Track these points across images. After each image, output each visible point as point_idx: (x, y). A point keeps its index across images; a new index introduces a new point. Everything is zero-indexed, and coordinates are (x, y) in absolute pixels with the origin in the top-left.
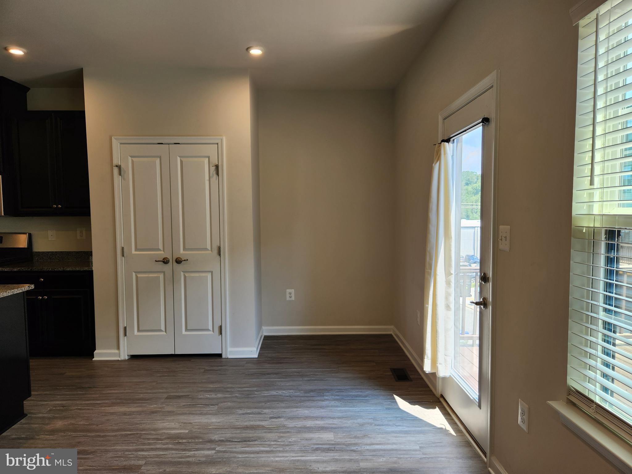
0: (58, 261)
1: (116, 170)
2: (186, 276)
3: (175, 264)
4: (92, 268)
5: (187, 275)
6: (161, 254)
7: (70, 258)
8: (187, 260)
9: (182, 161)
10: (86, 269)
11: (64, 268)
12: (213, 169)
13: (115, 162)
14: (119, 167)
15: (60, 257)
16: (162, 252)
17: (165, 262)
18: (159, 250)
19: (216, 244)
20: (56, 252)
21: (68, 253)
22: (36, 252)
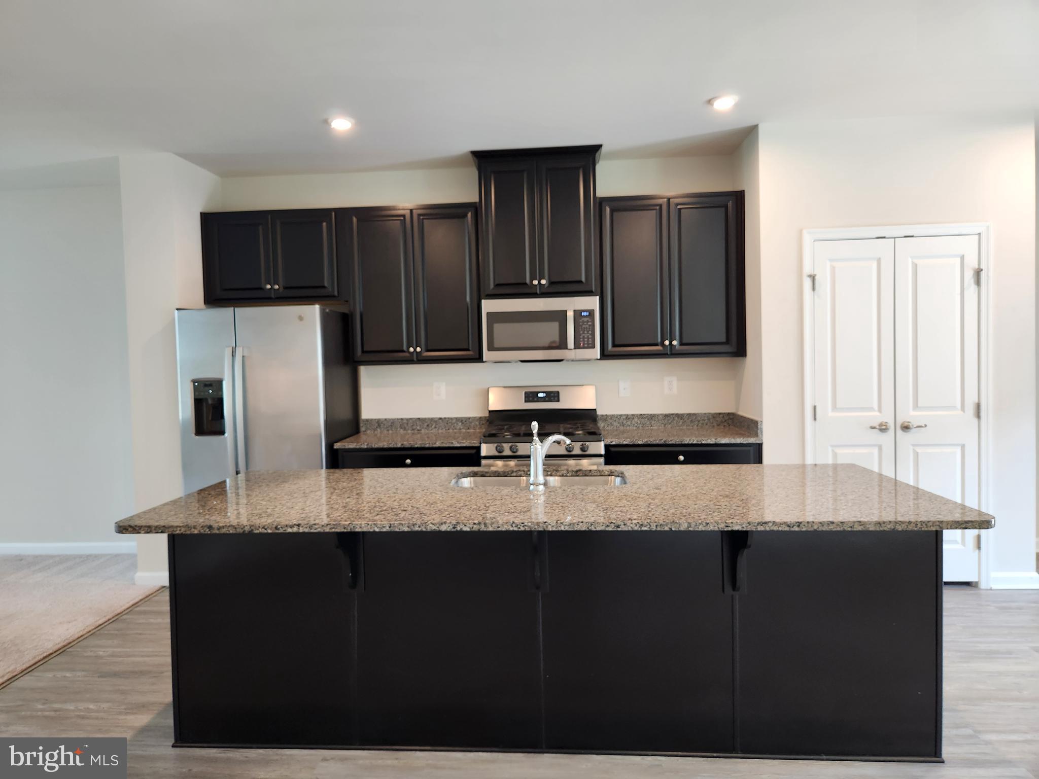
0: (635, 428)
1: (807, 283)
2: (917, 453)
3: (899, 432)
4: (762, 440)
5: (919, 450)
6: (876, 417)
7: (654, 424)
8: (926, 426)
9: (916, 265)
10: (752, 440)
11: (716, 439)
12: (969, 275)
13: (807, 270)
14: (813, 278)
15: (639, 422)
16: (878, 414)
17: (883, 428)
18: (871, 409)
19: (971, 399)
20: (632, 415)
21: (652, 417)
22: (602, 416)
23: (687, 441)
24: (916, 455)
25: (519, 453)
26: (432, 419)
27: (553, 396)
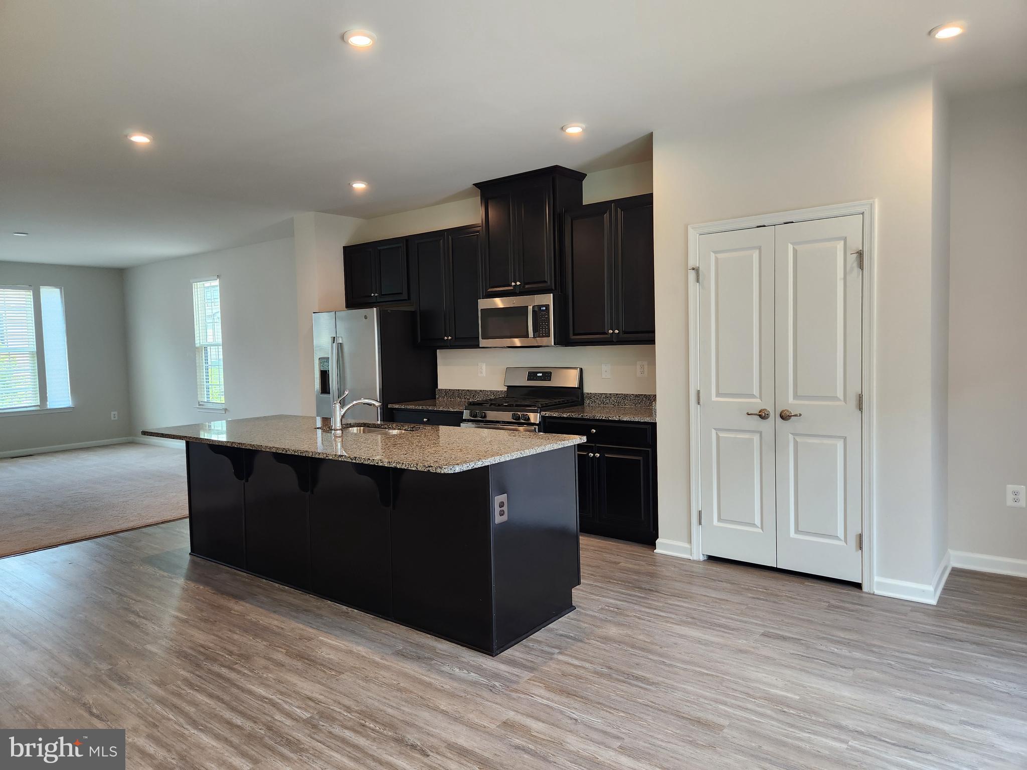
1: (692, 275)
3: (779, 419)
4: (655, 420)
5: (798, 439)
6: (757, 404)
8: (800, 415)
9: (797, 251)
10: (647, 420)
12: (852, 259)
13: (691, 263)
14: (696, 270)
16: (758, 400)
17: (763, 415)
18: (753, 396)
19: (854, 389)
20: (610, 394)
21: (625, 396)
22: (588, 393)
23: (598, 416)
24: (796, 443)
25: (488, 419)
26: (476, 391)
27: (547, 376)
